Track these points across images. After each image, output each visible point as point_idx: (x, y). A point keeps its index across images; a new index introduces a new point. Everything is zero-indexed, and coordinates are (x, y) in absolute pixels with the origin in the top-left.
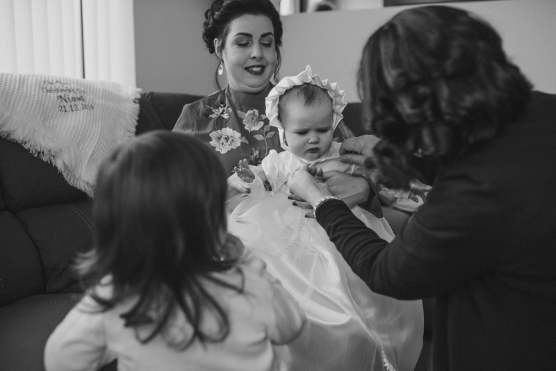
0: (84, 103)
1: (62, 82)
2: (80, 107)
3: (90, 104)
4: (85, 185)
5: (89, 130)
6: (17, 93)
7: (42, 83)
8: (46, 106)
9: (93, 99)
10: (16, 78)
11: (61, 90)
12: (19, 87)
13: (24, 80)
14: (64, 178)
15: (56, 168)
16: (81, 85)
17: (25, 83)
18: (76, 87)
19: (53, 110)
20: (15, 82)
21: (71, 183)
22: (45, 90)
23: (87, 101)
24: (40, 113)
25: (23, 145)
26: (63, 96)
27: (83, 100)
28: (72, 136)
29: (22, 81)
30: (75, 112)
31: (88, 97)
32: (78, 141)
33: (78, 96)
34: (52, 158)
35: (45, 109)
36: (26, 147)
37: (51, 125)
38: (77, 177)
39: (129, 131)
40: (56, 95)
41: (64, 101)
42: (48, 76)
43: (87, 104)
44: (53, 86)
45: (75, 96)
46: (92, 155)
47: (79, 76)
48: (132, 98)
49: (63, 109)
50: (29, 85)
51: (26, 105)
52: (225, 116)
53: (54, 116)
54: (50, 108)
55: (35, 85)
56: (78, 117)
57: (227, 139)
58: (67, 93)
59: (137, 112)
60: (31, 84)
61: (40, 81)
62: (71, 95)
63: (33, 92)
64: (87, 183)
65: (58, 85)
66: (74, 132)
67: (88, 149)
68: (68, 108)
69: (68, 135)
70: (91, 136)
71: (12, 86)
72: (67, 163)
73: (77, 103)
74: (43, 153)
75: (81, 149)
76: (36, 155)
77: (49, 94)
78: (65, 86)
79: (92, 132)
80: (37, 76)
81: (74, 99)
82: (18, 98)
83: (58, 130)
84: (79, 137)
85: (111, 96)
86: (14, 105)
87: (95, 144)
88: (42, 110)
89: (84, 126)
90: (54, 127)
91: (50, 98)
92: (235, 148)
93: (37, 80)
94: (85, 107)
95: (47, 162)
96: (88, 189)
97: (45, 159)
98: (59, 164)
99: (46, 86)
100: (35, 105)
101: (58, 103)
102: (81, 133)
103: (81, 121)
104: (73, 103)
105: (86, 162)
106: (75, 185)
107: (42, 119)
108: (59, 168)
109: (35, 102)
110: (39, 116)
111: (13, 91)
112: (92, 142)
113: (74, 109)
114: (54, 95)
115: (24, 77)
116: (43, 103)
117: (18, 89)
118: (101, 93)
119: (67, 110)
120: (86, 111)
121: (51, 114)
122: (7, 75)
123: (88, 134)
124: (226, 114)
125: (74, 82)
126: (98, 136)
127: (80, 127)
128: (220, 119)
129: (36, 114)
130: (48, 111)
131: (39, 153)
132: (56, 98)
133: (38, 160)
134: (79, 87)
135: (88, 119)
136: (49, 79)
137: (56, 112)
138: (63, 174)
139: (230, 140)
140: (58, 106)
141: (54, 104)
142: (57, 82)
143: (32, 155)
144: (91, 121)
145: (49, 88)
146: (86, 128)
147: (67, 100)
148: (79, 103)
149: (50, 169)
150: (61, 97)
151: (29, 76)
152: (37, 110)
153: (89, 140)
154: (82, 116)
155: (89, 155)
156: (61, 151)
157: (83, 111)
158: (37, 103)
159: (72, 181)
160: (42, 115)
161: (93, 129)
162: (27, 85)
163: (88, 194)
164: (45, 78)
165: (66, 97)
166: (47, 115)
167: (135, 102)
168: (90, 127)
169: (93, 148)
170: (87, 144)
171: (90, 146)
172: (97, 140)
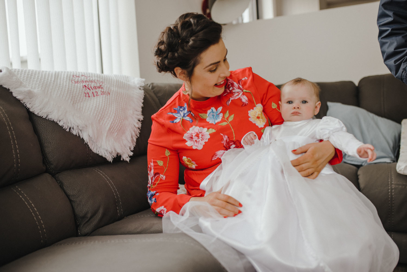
0: (103, 90)
1: (86, 75)
2: (99, 93)
3: (107, 90)
4: (105, 152)
5: (107, 110)
6: (53, 84)
7: (72, 77)
8: (74, 93)
9: (109, 88)
10: (52, 74)
11: (86, 82)
12: (55, 80)
13: (58, 75)
14: (89, 147)
15: (83, 139)
16: (100, 77)
17: (59, 77)
18: (96, 79)
19: (79, 96)
20: (52, 76)
21: (95, 151)
22: (73, 82)
23: (105, 89)
24: (71, 98)
25: (58, 123)
26: (87, 86)
27: (102, 88)
28: (94, 115)
29: (57, 75)
30: (96, 97)
31: (105, 86)
32: (99, 118)
33: (98, 85)
34: (80, 132)
35: (74, 95)
36: (61, 124)
37: (79, 107)
38: (99, 146)
39: (136, 111)
40: (81, 85)
41: (87, 89)
42: (76, 72)
43: (105, 91)
44: (80, 79)
45: (95, 85)
46: (110, 129)
47: (98, 72)
48: (138, 86)
49: (87, 95)
50: (62, 78)
51: (59, 92)
52: (188, 119)
53: (81, 100)
54: (77, 94)
55: (67, 78)
56: (98, 100)
57: (197, 135)
58: (90, 83)
59: (143, 97)
60: (64, 78)
61: (70, 75)
62: (93, 85)
63: (65, 83)
64: (107, 150)
65: (83, 78)
66: (95, 112)
67: (106, 124)
68: (91, 94)
69: (92, 114)
70: (108, 115)
71: (50, 79)
72: (91, 136)
73: (97, 90)
74: (73, 128)
75: (101, 124)
76: (68, 130)
77: (76, 84)
78: (88, 78)
79: (109, 112)
80: (68, 72)
81: (95, 88)
82: (54, 87)
83: (83, 110)
84: (100, 115)
85: (122, 85)
86: (51, 93)
87: (112, 120)
88: (71, 96)
89: (103, 107)
90: (81, 109)
91: (77, 87)
92: (207, 140)
93: (67, 75)
94: (103, 93)
95: (76, 135)
96: (107, 155)
97: (74, 133)
98: (85, 136)
99: (74, 78)
100: (66, 92)
101: (84, 90)
102: (101, 113)
103: (101, 104)
104: (94, 91)
105: (106, 135)
106: (97, 153)
107: (72, 102)
108: (85, 140)
109: (67, 90)
110: (70, 100)
111: (50, 83)
112: (109, 119)
113: (95, 95)
114: (80, 85)
115: (58, 73)
116: (72, 91)
117: (54, 81)
118: (115, 83)
119: (90, 96)
120: (104, 96)
121: (78, 99)
122: (46, 71)
123: (106, 113)
125: (95, 75)
126: (114, 115)
127: (100, 108)
129: (67, 99)
130: (76, 97)
131: (70, 129)
132: (82, 87)
133: (70, 133)
134: (99, 79)
135: (106, 102)
136: (76, 74)
137: (82, 98)
138: (88, 144)
139: (200, 136)
140: (83, 93)
141: (81, 91)
142: (82, 75)
143: (65, 130)
144: (108, 103)
145: (76, 80)
146: (105, 109)
147: (90, 88)
148: (99, 91)
149: (79, 140)
150: (85, 86)
151: (62, 72)
152: (68, 97)
153: (107, 117)
154: (101, 99)
155: (107, 129)
156: (86, 126)
157: (101, 96)
158: (68, 91)
159: (95, 149)
160: (72, 100)
161: (110, 109)
162: (60, 78)
163: (108, 159)
164: (74, 73)
165: (89, 86)
166: (76, 99)
167: (140, 89)
168: (108, 108)
169: (110, 123)
170: (105, 120)
171: (108, 122)
172: (113, 117)
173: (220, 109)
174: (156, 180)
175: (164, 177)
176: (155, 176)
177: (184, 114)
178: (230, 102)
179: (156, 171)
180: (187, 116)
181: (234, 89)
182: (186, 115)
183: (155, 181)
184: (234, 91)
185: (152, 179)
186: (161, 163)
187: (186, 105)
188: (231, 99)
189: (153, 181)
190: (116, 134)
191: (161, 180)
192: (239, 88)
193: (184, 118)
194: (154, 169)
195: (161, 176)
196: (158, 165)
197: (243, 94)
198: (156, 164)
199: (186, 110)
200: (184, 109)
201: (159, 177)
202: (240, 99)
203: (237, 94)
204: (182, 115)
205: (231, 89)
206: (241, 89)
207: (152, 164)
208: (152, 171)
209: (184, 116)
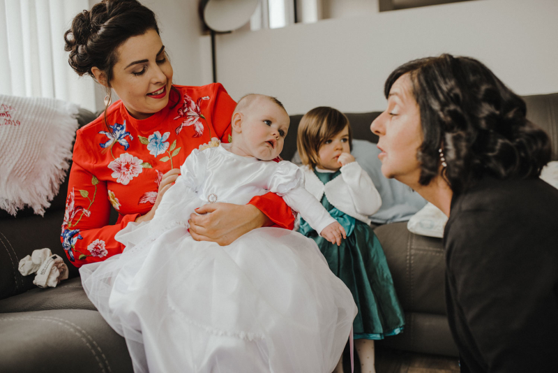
0: (8, 119)
2: (2, 122)
3: (16, 119)
4: (5, 202)
5: (10, 146)
9: (21, 115)
23: (13, 116)
31: (15, 112)
39: (63, 147)
43: (12, 119)
46: (13, 171)
48: (70, 113)
52: (124, 142)
57: (127, 166)
64: (7, 200)
67: (8, 165)
70: (12, 152)
79: (14, 148)
87: (17, 159)
92: (137, 176)
94: (8, 122)
96: (7, 207)
105: (6, 178)
112: (13, 157)
118: (33, 109)
120: (9, 126)
123: (8, 150)
124: (124, 140)
126: (21, 152)
128: (117, 145)
134: (6, 103)
135: (11, 134)
139: (131, 168)
144: (14, 136)
146: (7, 143)
148: (2, 119)
153: (10, 155)
154: (3, 130)
155: (9, 170)
157: (5, 126)
163: (9, 211)
168: (12, 142)
169: (14, 163)
170: (7, 159)
171: (11, 161)
172: (19, 156)
173: (167, 134)
174: (77, 216)
175: (89, 214)
176: (75, 210)
177: (121, 135)
178: (180, 129)
179: (78, 204)
180: (124, 138)
181: (189, 111)
182: (122, 137)
183: (75, 217)
184: (188, 114)
185: (70, 214)
186: (84, 194)
187: (125, 124)
188: (183, 125)
189: (72, 217)
190: (24, 177)
191: (84, 216)
192: (196, 110)
193: (119, 141)
194: (75, 200)
195: (85, 211)
196: (81, 196)
197: (199, 120)
198: (77, 195)
199: (125, 129)
200: (122, 129)
201: (81, 212)
202: (193, 127)
203: (191, 119)
204: (118, 136)
205: (185, 111)
206: (198, 112)
207: (73, 194)
208: (73, 203)
209: (119, 138)
